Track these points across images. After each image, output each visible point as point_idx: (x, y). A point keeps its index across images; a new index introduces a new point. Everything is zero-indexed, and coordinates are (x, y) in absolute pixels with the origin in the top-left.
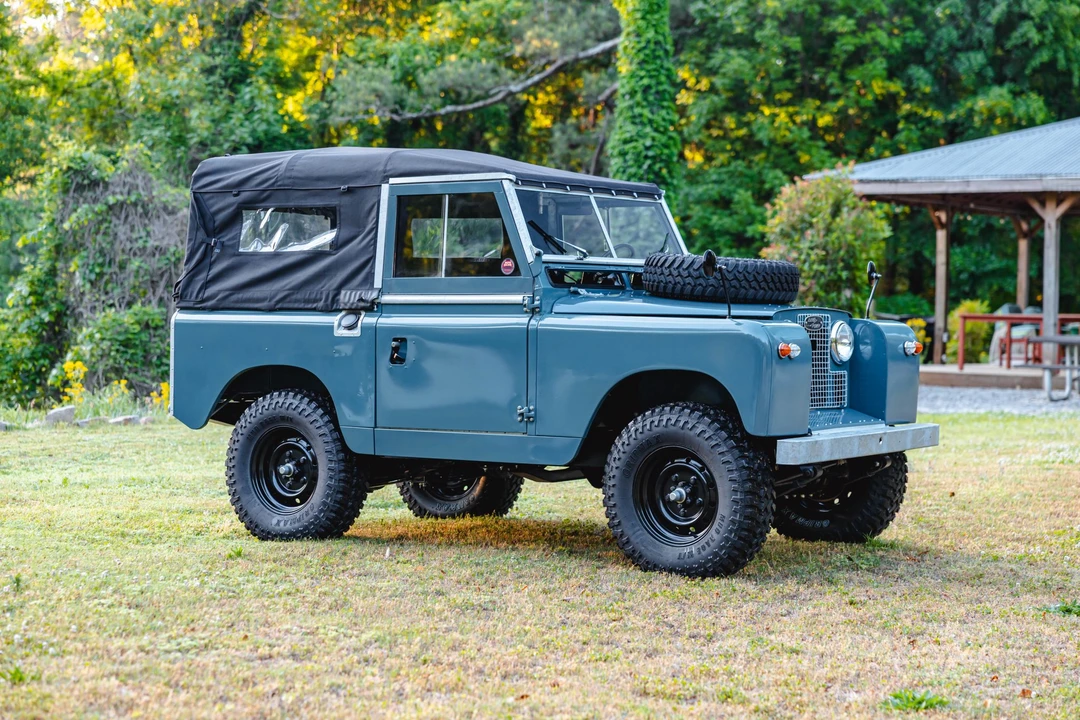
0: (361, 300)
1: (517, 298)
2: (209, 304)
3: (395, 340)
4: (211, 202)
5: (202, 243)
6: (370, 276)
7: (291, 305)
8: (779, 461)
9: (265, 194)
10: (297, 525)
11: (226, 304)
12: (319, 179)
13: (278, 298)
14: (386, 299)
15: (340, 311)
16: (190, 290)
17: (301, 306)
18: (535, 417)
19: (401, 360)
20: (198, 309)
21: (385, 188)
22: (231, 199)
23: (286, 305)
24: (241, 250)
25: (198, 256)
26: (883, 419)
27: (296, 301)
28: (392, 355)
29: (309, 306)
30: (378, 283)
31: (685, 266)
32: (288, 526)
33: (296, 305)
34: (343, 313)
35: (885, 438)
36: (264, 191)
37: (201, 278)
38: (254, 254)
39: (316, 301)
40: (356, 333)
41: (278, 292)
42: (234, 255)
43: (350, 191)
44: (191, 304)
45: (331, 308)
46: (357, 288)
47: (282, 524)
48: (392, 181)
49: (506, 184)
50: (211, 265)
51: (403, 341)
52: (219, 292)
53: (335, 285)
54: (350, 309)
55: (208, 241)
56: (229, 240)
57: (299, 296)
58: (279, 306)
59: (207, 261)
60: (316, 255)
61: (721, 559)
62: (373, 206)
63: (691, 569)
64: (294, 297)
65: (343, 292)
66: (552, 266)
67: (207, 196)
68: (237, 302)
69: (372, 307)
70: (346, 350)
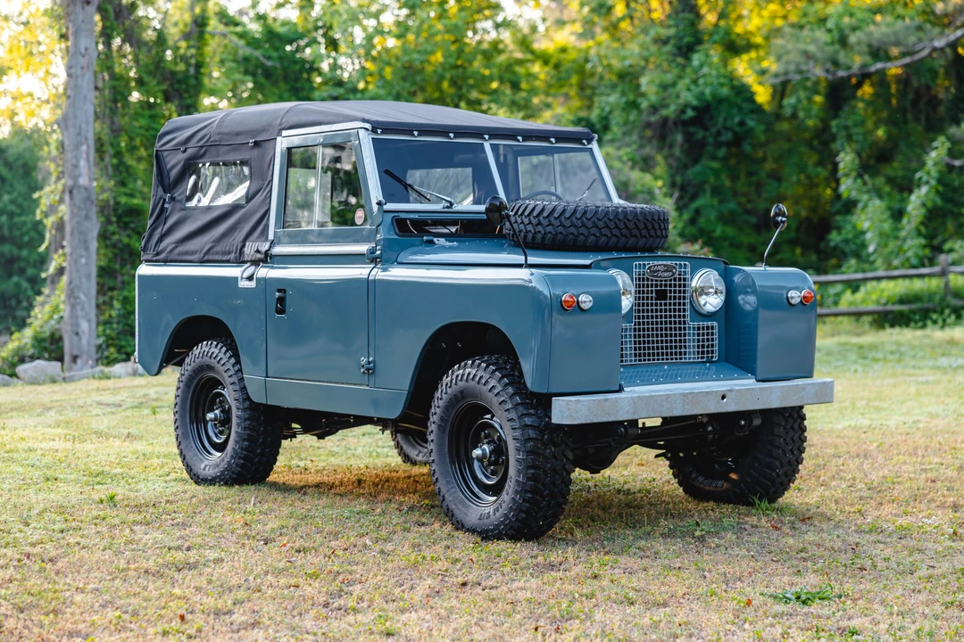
0: (258, 251)
1: (363, 248)
2: (162, 256)
3: (278, 291)
4: (168, 159)
5: (161, 198)
6: (266, 228)
7: (213, 258)
8: (555, 420)
9: (203, 150)
10: (216, 470)
11: (173, 256)
12: (238, 134)
13: (205, 250)
14: (277, 250)
15: (245, 262)
16: (150, 243)
17: (220, 258)
18: (374, 369)
19: (283, 311)
20: (156, 261)
21: (279, 142)
22: (181, 156)
23: (211, 257)
24: (187, 204)
25: (157, 211)
26: (753, 373)
27: (217, 253)
28: (277, 306)
29: (225, 258)
30: (271, 237)
31: (545, 214)
32: (211, 471)
33: (216, 258)
34: (248, 264)
35: (729, 395)
36: (202, 147)
37: (157, 233)
38: (196, 208)
39: (229, 253)
40: (253, 284)
41: (206, 244)
42: (182, 210)
43: (256, 144)
44: (151, 257)
45: (239, 261)
46: (256, 240)
47: (207, 469)
48: (284, 133)
49: (362, 132)
50: (165, 220)
51: (284, 291)
52: (168, 244)
53: (241, 239)
54: (251, 261)
55: (164, 196)
56: (179, 195)
57: (219, 248)
58: (205, 258)
59: (163, 216)
60: (234, 208)
61: (511, 521)
62: (270, 159)
63: (487, 531)
64: (215, 249)
65: (247, 244)
66: (403, 216)
67: (166, 153)
68: (179, 254)
69: (267, 259)
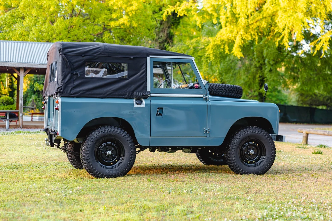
0: (143, 95)
1: (202, 96)
2: (76, 95)
3: (158, 108)
4: (71, 58)
5: (69, 73)
6: (145, 87)
7: (113, 96)
9: (96, 57)
10: (118, 172)
12: (120, 54)
13: (107, 94)
14: (152, 95)
15: (133, 98)
16: (66, 90)
17: (118, 96)
18: (210, 132)
19: (161, 115)
20: (71, 97)
21: (148, 59)
22: (81, 58)
23: (111, 96)
24: (86, 76)
25: (68, 78)
28: (157, 114)
29: (121, 97)
30: (148, 90)
32: (114, 172)
33: (115, 96)
36: (96, 56)
37: (71, 86)
38: (92, 78)
39: (123, 95)
40: (143, 106)
41: (107, 92)
42: (83, 78)
43: (134, 58)
44: (68, 95)
45: (130, 97)
46: (141, 91)
47: (111, 172)
48: (151, 56)
49: (193, 60)
50: (74, 81)
51: (162, 108)
52: (80, 91)
53: (132, 90)
54: (138, 98)
56: (80, 73)
57: (117, 93)
58: (108, 96)
59: (72, 80)
60: (121, 79)
62: (144, 64)
64: (114, 93)
65: (135, 92)
67: (69, 56)
68: (88, 95)
69: (146, 98)
70: (139, 112)
